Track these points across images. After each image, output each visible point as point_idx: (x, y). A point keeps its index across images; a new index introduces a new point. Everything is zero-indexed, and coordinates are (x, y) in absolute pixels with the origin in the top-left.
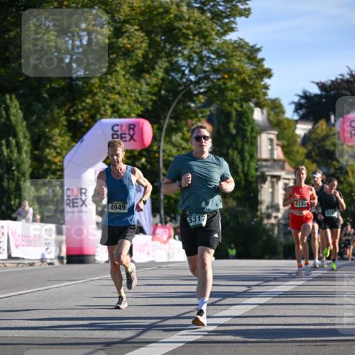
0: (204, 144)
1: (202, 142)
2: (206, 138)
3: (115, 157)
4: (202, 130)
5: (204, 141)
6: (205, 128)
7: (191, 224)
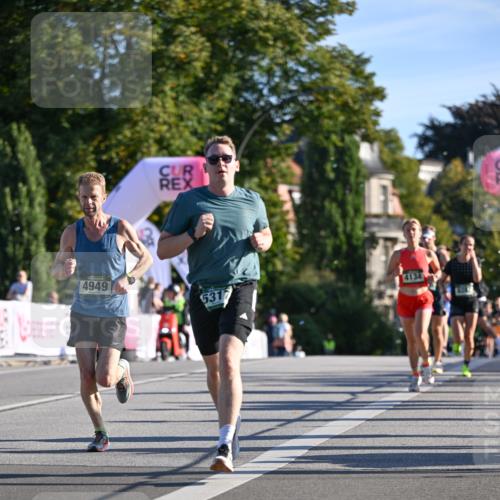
0: (224, 169)
1: (220, 166)
2: (227, 158)
3: (90, 201)
4: (221, 145)
5: (222, 163)
6: (226, 142)
7: (207, 305)
